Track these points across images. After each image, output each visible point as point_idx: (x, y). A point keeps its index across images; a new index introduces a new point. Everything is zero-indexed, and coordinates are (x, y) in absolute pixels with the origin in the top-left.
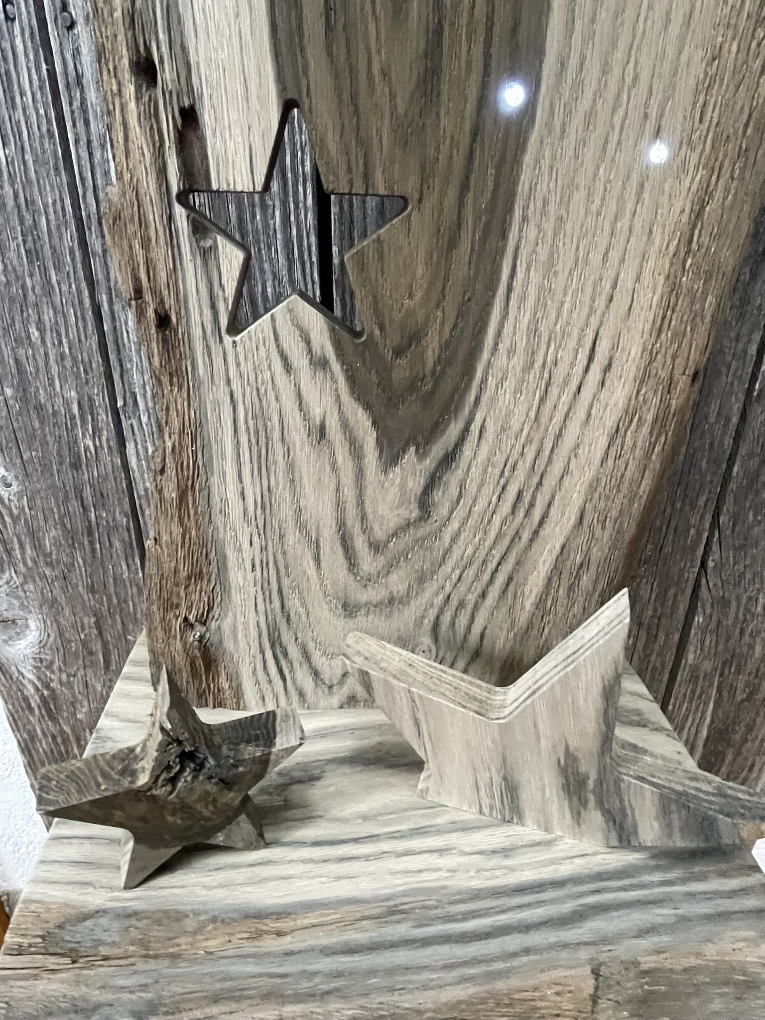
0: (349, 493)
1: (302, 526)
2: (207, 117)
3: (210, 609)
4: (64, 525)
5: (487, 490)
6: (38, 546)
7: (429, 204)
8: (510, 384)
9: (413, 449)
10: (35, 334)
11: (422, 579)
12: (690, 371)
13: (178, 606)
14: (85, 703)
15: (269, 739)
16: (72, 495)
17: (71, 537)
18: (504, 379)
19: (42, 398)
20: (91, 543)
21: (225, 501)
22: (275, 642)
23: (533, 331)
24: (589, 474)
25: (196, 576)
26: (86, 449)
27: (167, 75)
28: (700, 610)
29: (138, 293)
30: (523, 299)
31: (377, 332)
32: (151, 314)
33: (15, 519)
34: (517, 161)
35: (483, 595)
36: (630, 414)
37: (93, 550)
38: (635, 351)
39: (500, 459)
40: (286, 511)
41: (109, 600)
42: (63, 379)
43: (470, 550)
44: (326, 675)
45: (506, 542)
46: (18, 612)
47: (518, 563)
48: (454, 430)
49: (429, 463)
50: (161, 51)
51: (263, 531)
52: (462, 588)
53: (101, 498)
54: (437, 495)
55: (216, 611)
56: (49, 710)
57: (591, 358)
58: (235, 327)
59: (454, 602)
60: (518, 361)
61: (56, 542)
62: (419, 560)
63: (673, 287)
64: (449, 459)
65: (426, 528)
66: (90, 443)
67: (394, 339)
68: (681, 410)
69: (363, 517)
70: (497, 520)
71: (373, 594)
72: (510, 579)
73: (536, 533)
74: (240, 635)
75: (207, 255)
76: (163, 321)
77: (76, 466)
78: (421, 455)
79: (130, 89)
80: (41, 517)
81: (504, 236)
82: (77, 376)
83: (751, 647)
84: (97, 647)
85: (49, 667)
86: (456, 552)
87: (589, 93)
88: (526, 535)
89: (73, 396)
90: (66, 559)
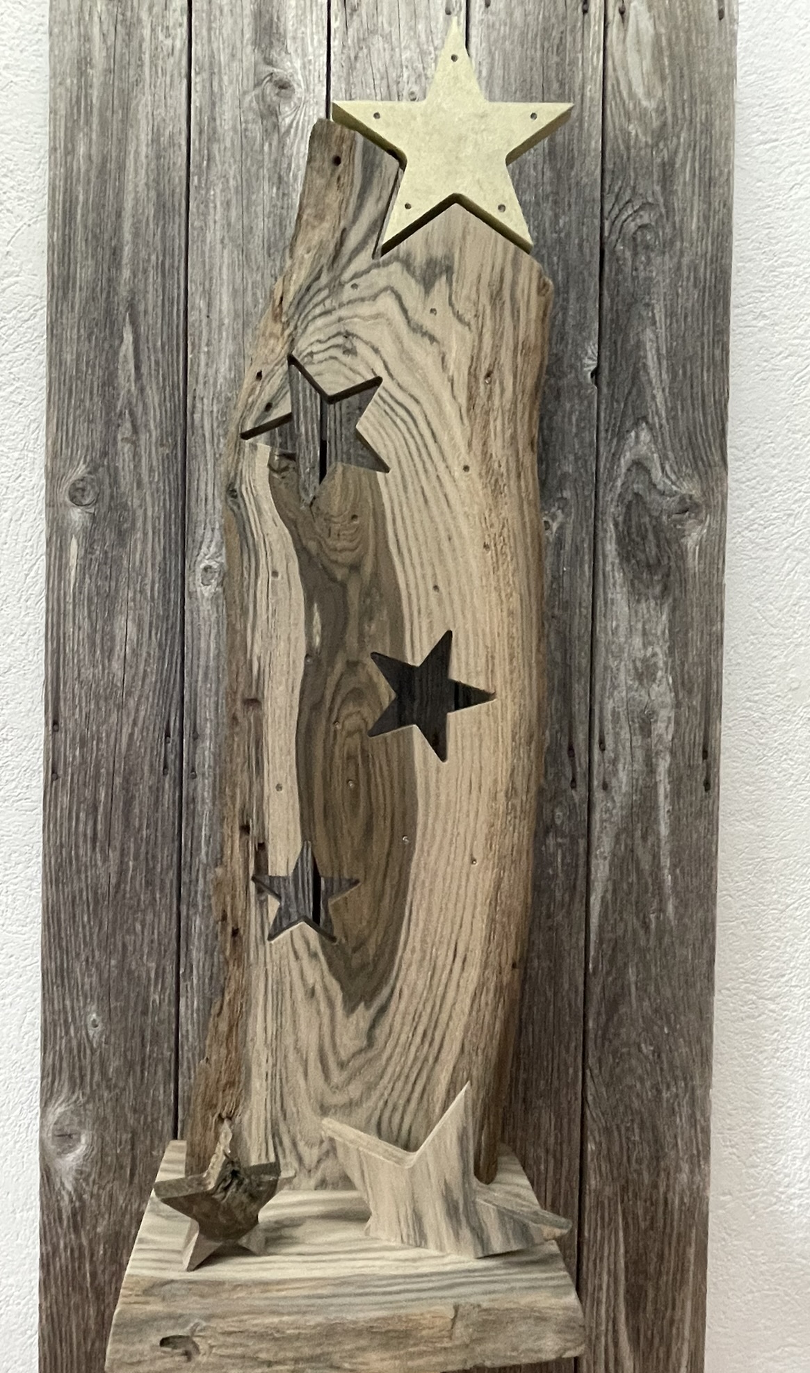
0: (326, 1029)
1: (297, 1050)
2: (270, 848)
3: (237, 1107)
4: (126, 1056)
5: (406, 1028)
6: (104, 1073)
7: (369, 882)
8: (414, 968)
9: (362, 1004)
10: (138, 927)
11: (370, 1087)
12: (510, 962)
13: (216, 1106)
14: (107, 1216)
15: (278, 1173)
16: (137, 1034)
17: (131, 1065)
18: (410, 965)
19: (133, 967)
20: (142, 1072)
21: (255, 1033)
22: (276, 1134)
23: (423, 941)
24: (464, 1019)
25: (231, 1084)
26: (154, 1001)
27: (254, 831)
29: (224, 918)
30: (417, 925)
31: (344, 941)
32: (230, 930)
33: (93, 1052)
34: (409, 865)
35: (408, 1100)
36: (481, 985)
37: (143, 1077)
38: (478, 952)
39: (412, 1010)
40: (289, 1040)
41: (146, 1118)
42: (149, 954)
43: (398, 1069)
44: (307, 1160)
45: (419, 1064)
46: (75, 1127)
47: (429, 1078)
48: (385, 992)
49: (373, 1010)
50: (253, 823)
51: (274, 1052)
52: (396, 1094)
53: (156, 1035)
54: (377, 1032)
55: (241, 1107)
56: (75, 1223)
57: (455, 956)
58: (271, 937)
59: (390, 1105)
60: (417, 956)
61: (117, 1070)
62: (369, 1075)
63: (492, 921)
64: (383, 1010)
65: (370, 1054)
66: (157, 997)
67: (353, 944)
68: (510, 983)
69: (334, 1045)
70: (413, 1049)
71: (339, 1099)
72: (424, 1090)
73: (436, 1059)
74: (254, 1127)
75: (262, 904)
76: (235, 932)
77: (145, 1013)
78: (368, 1007)
79: (237, 835)
80: (112, 1051)
81: (405, 896)
82: (159, 953)
84: (127, 1162)
85: (86, 1180)
86: (390, 1070)
87: (438, 839)
88: (431, 1060)
89: (153, 965)
90: (121, 1084)
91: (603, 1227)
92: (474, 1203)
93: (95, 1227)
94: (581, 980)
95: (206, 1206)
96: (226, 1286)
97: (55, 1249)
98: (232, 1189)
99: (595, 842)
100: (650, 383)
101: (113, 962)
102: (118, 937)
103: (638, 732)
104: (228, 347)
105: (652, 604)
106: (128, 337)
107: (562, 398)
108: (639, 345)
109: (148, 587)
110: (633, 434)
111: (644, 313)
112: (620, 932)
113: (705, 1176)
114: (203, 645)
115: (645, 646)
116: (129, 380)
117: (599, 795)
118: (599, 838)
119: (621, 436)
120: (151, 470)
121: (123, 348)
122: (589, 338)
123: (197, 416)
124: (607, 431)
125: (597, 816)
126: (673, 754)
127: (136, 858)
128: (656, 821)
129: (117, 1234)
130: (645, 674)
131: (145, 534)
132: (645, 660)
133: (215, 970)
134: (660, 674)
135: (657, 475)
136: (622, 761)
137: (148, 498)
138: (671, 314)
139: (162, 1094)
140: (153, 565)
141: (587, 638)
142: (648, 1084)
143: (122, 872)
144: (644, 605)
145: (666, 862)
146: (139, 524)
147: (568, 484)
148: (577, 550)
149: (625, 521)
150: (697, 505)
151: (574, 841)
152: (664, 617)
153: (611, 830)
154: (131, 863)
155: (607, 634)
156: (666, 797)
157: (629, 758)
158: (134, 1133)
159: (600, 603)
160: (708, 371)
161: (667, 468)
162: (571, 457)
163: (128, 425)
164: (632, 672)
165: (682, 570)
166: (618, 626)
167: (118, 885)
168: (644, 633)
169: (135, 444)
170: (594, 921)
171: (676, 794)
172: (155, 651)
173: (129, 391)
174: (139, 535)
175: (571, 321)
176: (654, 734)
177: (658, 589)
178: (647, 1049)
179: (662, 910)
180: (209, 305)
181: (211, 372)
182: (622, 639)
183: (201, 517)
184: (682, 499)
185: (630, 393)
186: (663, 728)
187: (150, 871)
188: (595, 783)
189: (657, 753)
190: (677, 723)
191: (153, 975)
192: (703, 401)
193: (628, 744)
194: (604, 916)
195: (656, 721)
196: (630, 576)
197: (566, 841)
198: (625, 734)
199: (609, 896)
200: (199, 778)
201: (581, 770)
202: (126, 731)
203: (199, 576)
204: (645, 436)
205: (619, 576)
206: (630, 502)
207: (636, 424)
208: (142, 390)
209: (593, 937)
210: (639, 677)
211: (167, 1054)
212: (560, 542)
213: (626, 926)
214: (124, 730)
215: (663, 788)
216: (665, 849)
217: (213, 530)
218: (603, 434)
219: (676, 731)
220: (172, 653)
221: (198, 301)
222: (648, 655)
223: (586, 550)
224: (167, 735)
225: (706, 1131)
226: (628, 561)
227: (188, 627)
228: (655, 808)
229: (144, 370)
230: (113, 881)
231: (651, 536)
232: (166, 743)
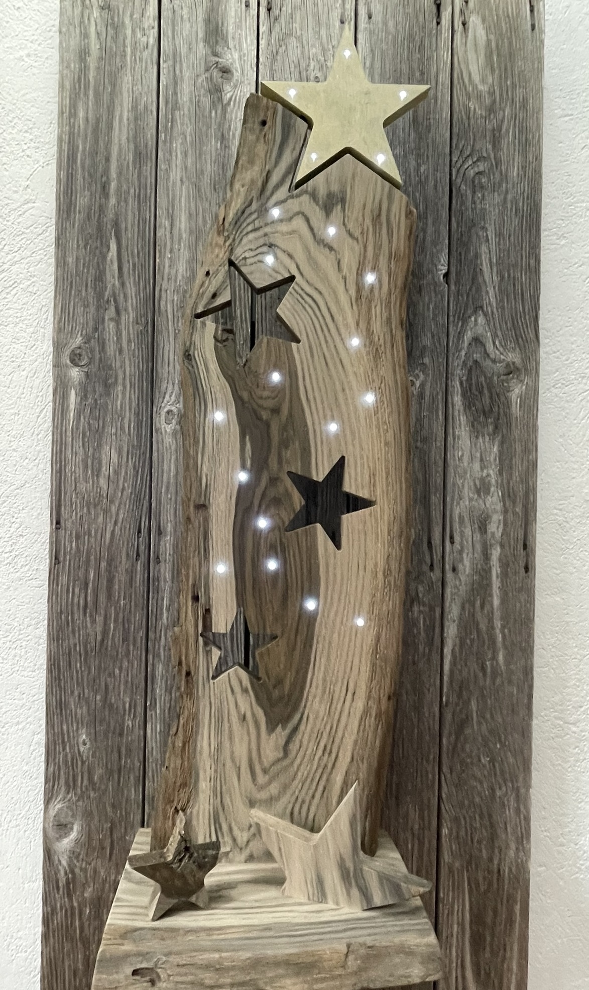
0: (254, 746)
1: (233, 760)
2: (214, 612)
3: (188, 802)
4: (107, 767)
5: (311, 744)
6: (90, 779)
7: (286, 635)
8: (317, 699)
9: (280, 725)
10: (117, 671)
11: (285, 788)
12: (386, 696)
13: (173, 801)
14: (92, 885)
15: (218, 848)
16: (115, 750)
17: (110, 773)
18: (315, 697)
19: (113, 701)
20: (119, 778)
21: (202, 747)
22: (217, 820)
23: (324, 680)
24: (353, 737)
25: (184, 785)
26: (128, 726)
27: (202, 600)
28: (445, 824)
29: (180, 663)
30: (320, 668)
31: (267, 680)
32: (184, 673)
33: (83, 762)
34: (314, 625)
35: (313, 797)
36: (366, 712)
37: (119, 781)
38: (364, 687)
39: (316, 731)
40: (227, 753)
41: (121, 812)
42: (125, 692)
43: (306, 773)
44: (239, 840)
46: (70, 819)
47: (328, 780)
48: (297, 717)
49: (288, 731)
50: (202, 594)
51: (217, 761)
52: (304, 792)
53: (129, 751)
54: (291, 746)
55: (191, 803)
56: (68, 888)
57: (347, 691)
58: (214, 678)
59: (300, 800)
60: (320, 691)
61: (101, 778)
62: (283, 779)
63: (374, 665)
64: (295, 729)
65: (286, 762)
66: (130, 723)
67: (273, 681)
68: (387, 711)
69: (260, 757)
70: (317, 758)
71: (263, 795)
72: (325, 788)
73: (334, 765)
74: (201, 817)
75: (208, 653)
76: (188, 674)
77: (121, 734)
78: (284, 728)
79: (190, 603)
80: (97, 763)
81: (311, 647)
82: (132, 692)
83: (481, 851)
84: (107, 844)
85: (77, 857)
86: (300, 774)
87: (335, 605)
88: (330, 766)
89: (128, 700)
90: (103, 787)
91: (453, 891)
92: (361, 870)
93: (83, 893)
94: (437, 710)
95: (166, 873)
96: (181, 932)
97: (54, 910)
98: (186, 860)
99: (447, 610)
100: (485, 282)
101: (98, 698)
102: (103, 679)
103: (477, 530)
104: (185, 254)
105: (487, 438)
106: (113, 246)
107: (423, 294)
108: (477, 256)
109: (126, 426)
110: (473, 319)
111: (481, 233)
112: (465, 673)
113: (527, 853)
114: (165, 467)
115: (482, 469)
116: (114, 277)
117: (449, 575)
118: (450, 605)
119: (465, 320)
120: (129, 341)
121: (110, 254)
122: (442, 250)
123: (163, 303)
124: (454, 316)
125: (448, 591)
126: (502, 546)
127: (116, 621)
128: (491, 595)
129: (99, 899)
130: (482, 488)
131: (124, 387)
132: (482, 480)
133: (173, 703)
134: (492, 489)
135: (490, 347)
136: (466, 551)
137: (127, 362)
138: (499, 235)
139: (134, 794)
140: (130, 409)
141: (441, 463)
142: (485, 786)
143: (105, 632)
144: (481, 440)
145: (498, 624)
146: (120, 381)
147: (427, 354)
148: (433, 399)
149: (467, 380)
150: (518, 369)
151: (432, 609)
152: (495, 449)
153: (458, 601)
154: (112, 625)
155: (454, 460)
156: (497, 577)
157: (471, 550)
158: (112, 823)
159: (450, 439)
160: (526, 274)
161: (497, 343)
162: (429, 335)
163: (113, 309)
164: (473, 487)
165: (508, 415)
166: (462, 455)
167: (103, 641)
168: (482, 460)
169: (118, 322)
170: (447, 667)
171: (504, 575)
172: (131, 471)
173: (114, 285)
174: (120, 388)
175: (428, 239)
176: (489, 531)
177: (491, 428)
178: (485, 760)
179: (494, 658)
180: (172, 225)
181: (173, 272)
182: (466, 464)
183: (166, 375)
184: (508, 365)
185: (470, 290)
186: (495, 528)
187: (126, 632)
188: (447, 567)
189: (491, 545)
190: (505, 524)
191: (127, 705)
192: (522, 295)
193: (470, 539)
194: (454, 663)
195: (490, 523)
196: (472, 419)
197: (427, 609)
198: (468, 531)
199: (457, 649)
200: (162, 564)
201: (437, 557)
202: (109, 528)
203: (163, 417)
204: (481, 320)
205: (463, 419)
206: (471, 367)
207: (475, 312)
208: (123, 284)
209: (446, 678)
210: (478, 492)
211: (137, 764)
212: (421, 395)
213: (469, 670)
214: (108, 527)
215: (496, 570)
216: (497, 614)
217: (173, 384)
218: (451, 319)
219: (504, 530)
220: (143, 472)
221: (163, 221)
222: (484, 475)
223: (440, 400)
224: (139, 532)
225: (527, 819)
226: (470, 408)
227: (155, 454)
228: (489, 585)
229: (125, 270)
230: (99, 638)
231: (486, 391)
232: (138, 538)
